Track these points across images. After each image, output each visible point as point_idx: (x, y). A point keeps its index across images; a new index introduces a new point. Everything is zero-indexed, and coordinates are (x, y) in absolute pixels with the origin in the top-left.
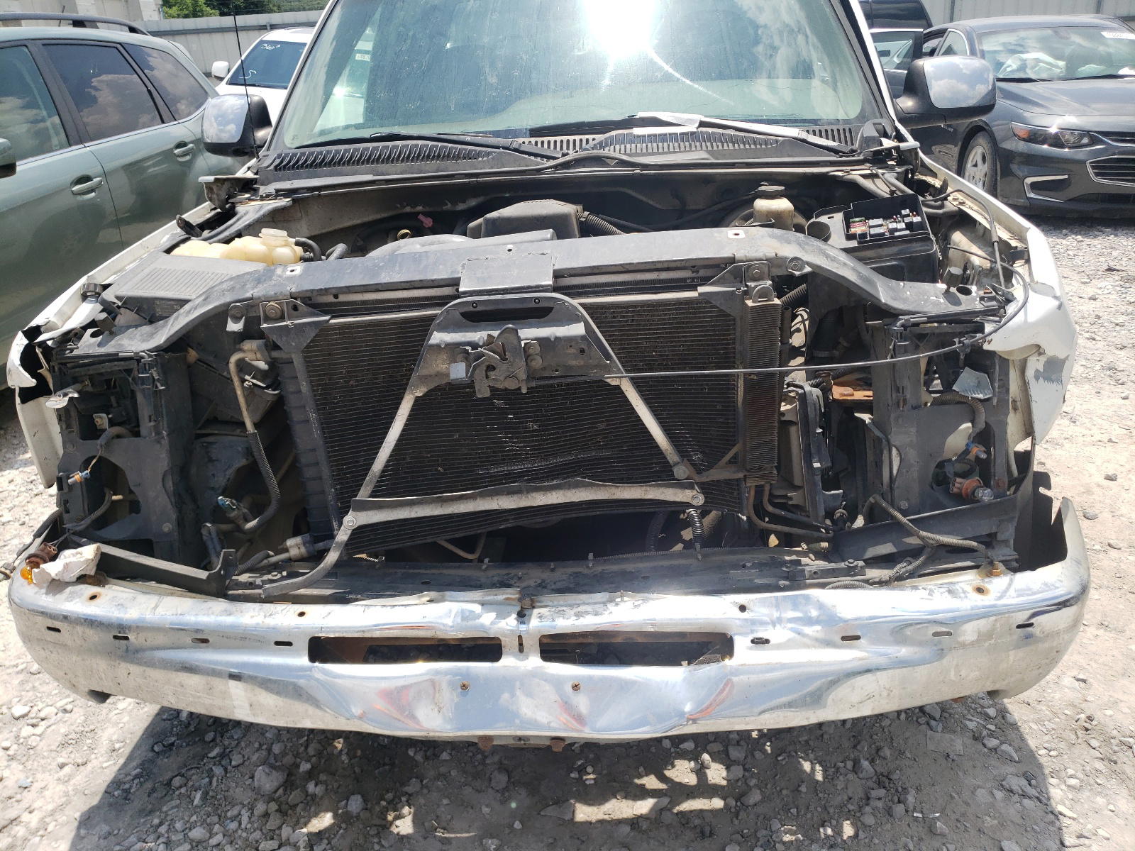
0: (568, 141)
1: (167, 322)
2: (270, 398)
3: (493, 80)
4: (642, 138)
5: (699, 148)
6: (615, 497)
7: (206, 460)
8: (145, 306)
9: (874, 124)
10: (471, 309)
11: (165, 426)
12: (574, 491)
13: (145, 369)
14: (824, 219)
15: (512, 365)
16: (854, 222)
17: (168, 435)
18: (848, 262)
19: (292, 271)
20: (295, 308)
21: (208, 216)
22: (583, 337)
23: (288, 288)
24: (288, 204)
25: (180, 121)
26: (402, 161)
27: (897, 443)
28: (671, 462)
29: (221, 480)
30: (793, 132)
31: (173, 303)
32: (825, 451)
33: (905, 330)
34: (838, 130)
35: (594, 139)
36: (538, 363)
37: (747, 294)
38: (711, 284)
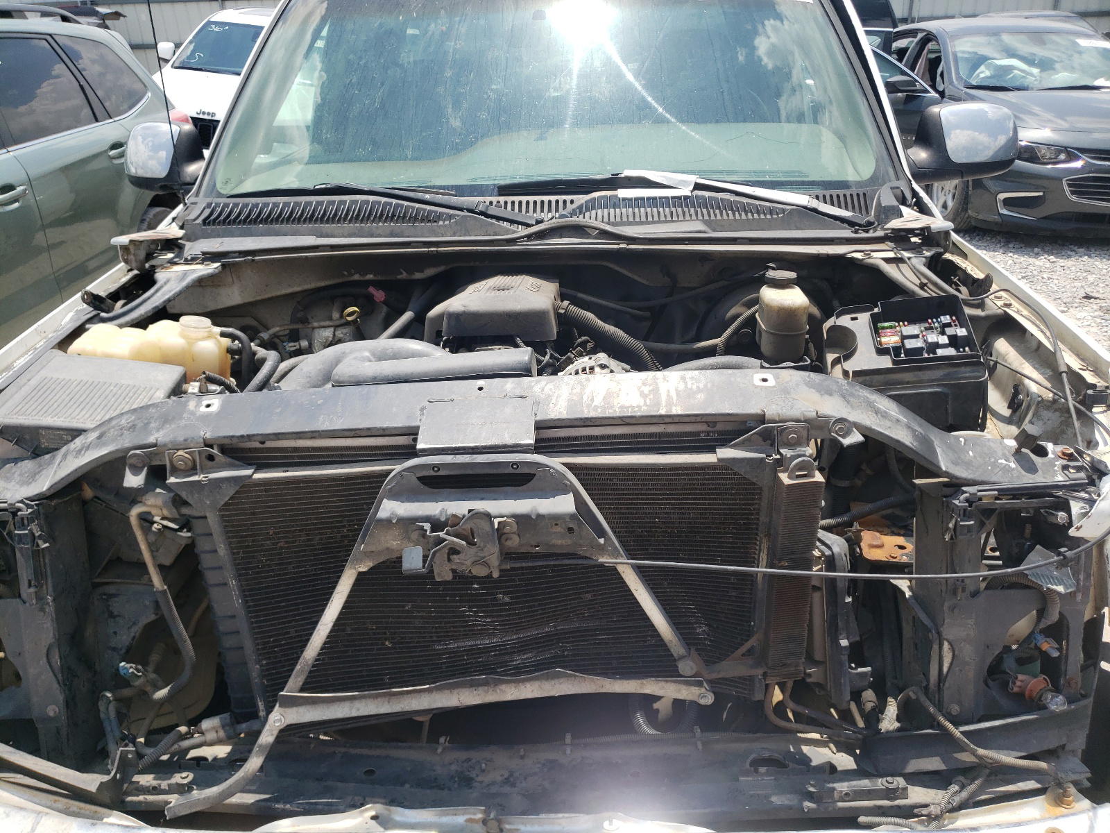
0: (542, 202)
1: (54, 457)
2: (184, 543)
3: (456, 123)
4: (627, 202)
5: (694, 217)
6: (604, 690)
7: (106, 615)
8: (27, 437)
9: (892, 188)
10: (432, 473)
11: (50, 589)
12: (553, 682)
13: (23, 524)
14: (845, 321)
15: (482, 550)
16: (884, 328)
17: (54, 600)
18: (901, 417)
19: (208, 406)
20: (211, 458)
21: (124, 280)
22: (572, 516)
23: (202, 433)
24: (217, 271)
25: (116, 119)
26: (350, 221)
27: (951, 637)
28: (675, 655)
29: (125, 637)
30: (802, 199)
31: (62, 432)
32: (853, 624)
33: (970, 506)
34: (851, 195)
35: (572, 202)
36: (514, 542)
37: (781, 463)
38: (734, 447)
